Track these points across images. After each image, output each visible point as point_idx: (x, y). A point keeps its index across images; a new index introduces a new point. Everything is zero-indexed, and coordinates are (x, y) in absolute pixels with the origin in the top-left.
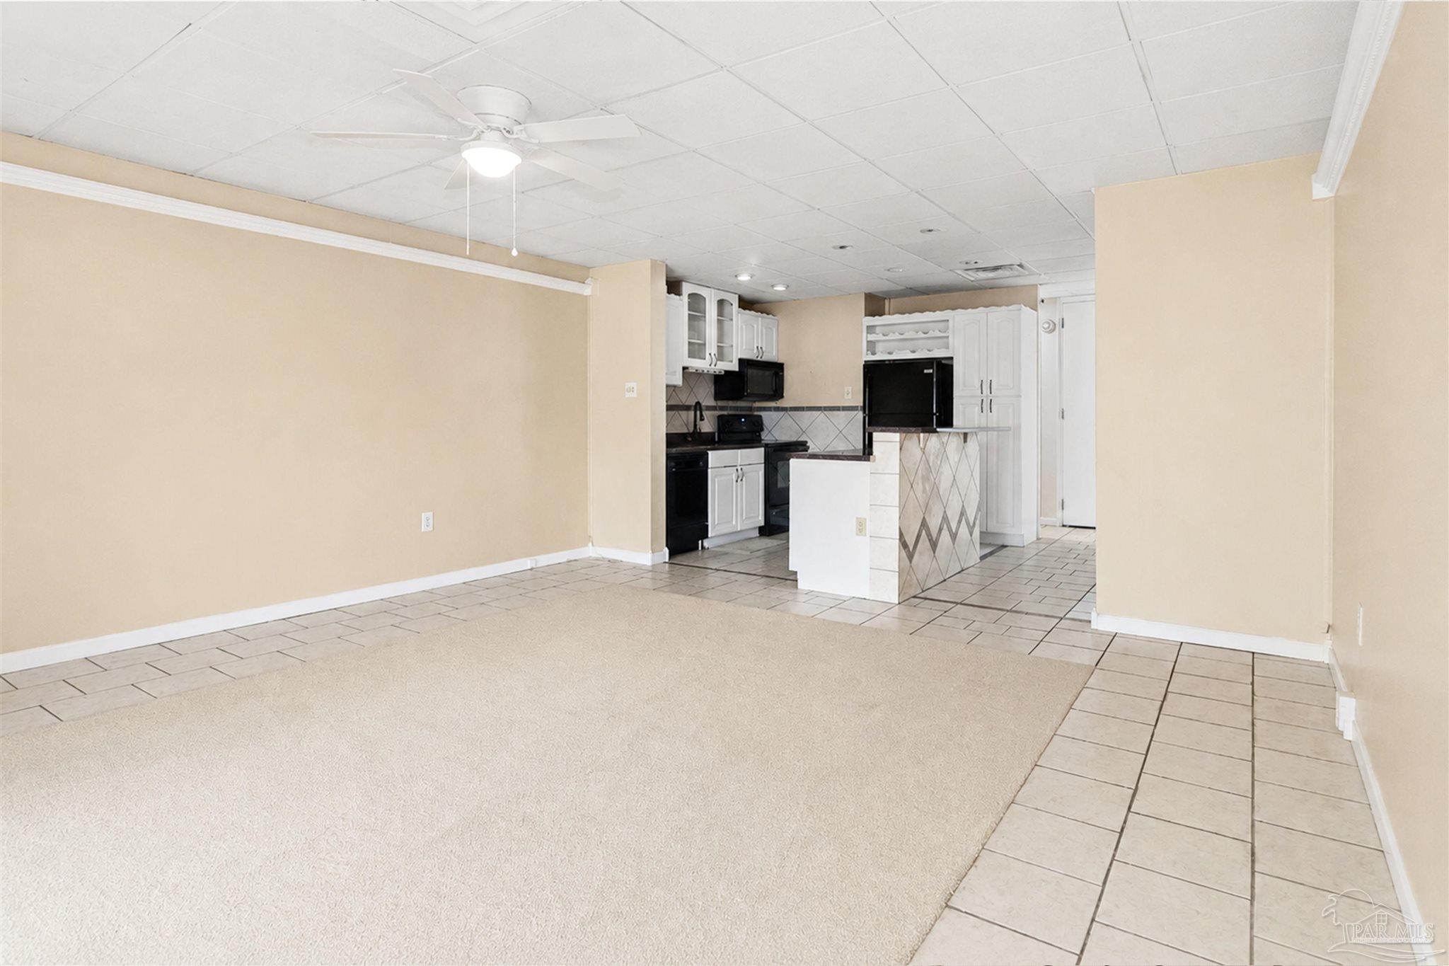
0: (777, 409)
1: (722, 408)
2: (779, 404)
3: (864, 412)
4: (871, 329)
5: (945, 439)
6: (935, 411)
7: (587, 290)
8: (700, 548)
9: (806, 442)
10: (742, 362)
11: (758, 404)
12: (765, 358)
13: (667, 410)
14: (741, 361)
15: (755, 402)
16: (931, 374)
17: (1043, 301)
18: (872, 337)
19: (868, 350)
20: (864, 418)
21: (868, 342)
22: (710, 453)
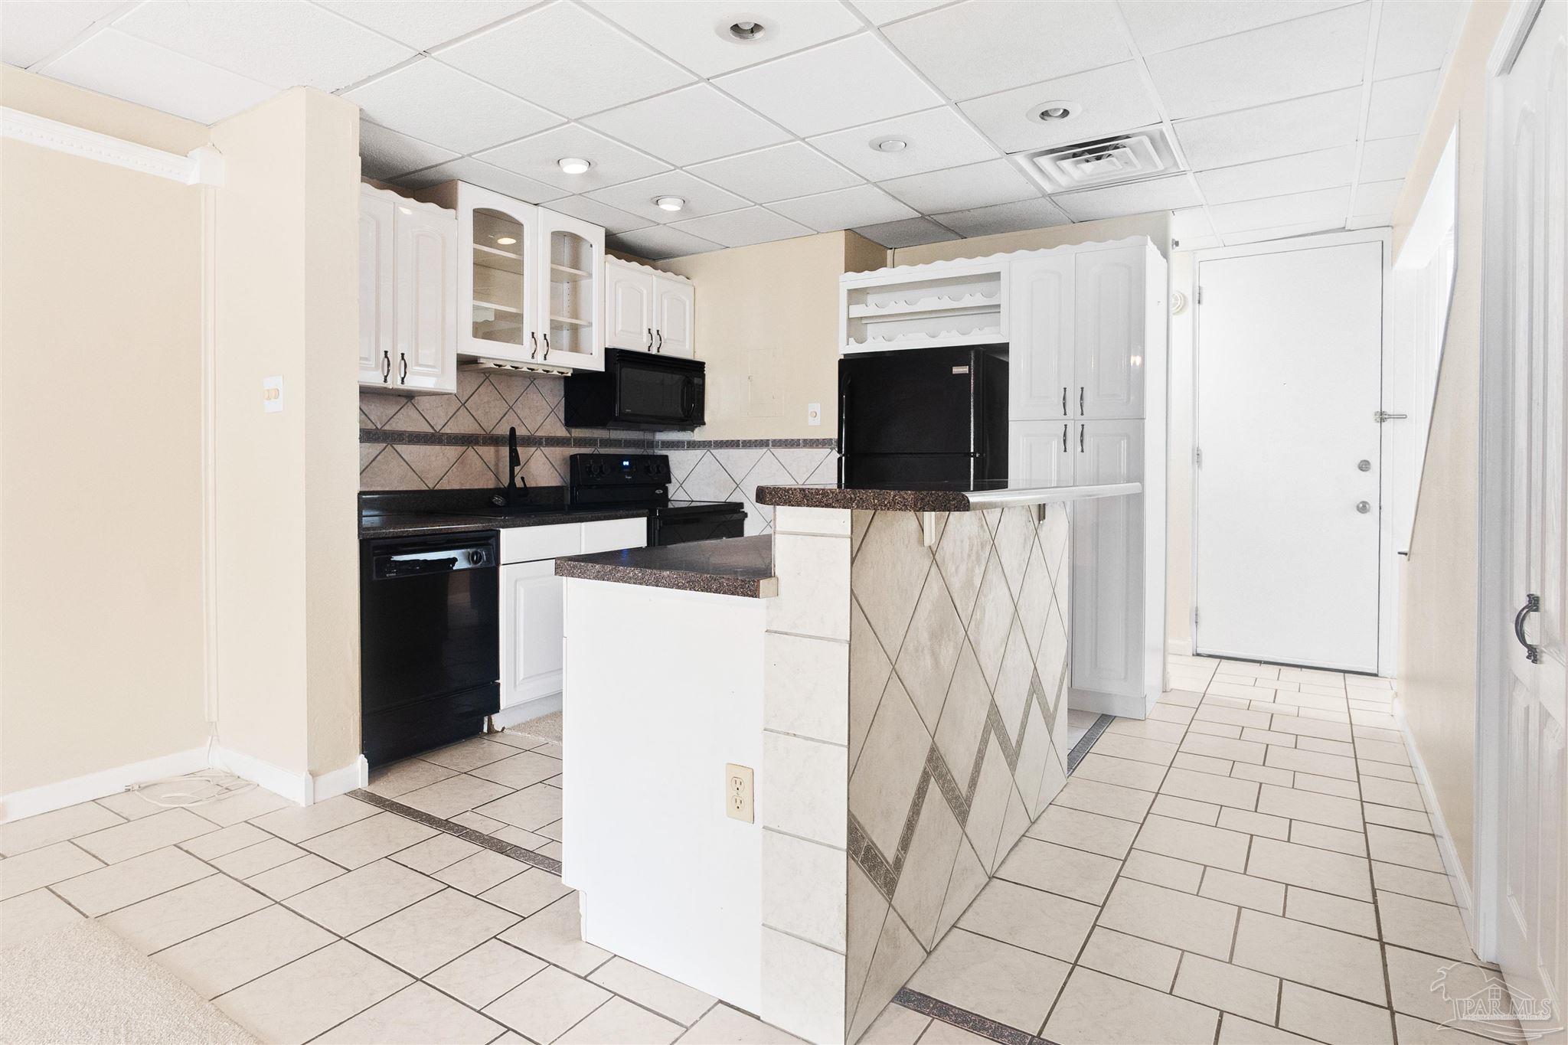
0: (693, 445)
1: (580, 442)
2: (698, 434)
3: (840, 451)
4: (856, 295)
5: (993, 516)
6: (972, 451)
7: (191, 171)
8: (485, 730)
9: (741, 505)
10: (613, 356)
11: (661, 436)
12: (668, 351)
13: (362, 440)
14: (611, 354)
15: (654, 431)
16: (966, 376)
17: (1177, 244)
18: (857, 311)
19: (849, 336)
20: (840, 460)
21: (849, 319)
22: (504, 532)
